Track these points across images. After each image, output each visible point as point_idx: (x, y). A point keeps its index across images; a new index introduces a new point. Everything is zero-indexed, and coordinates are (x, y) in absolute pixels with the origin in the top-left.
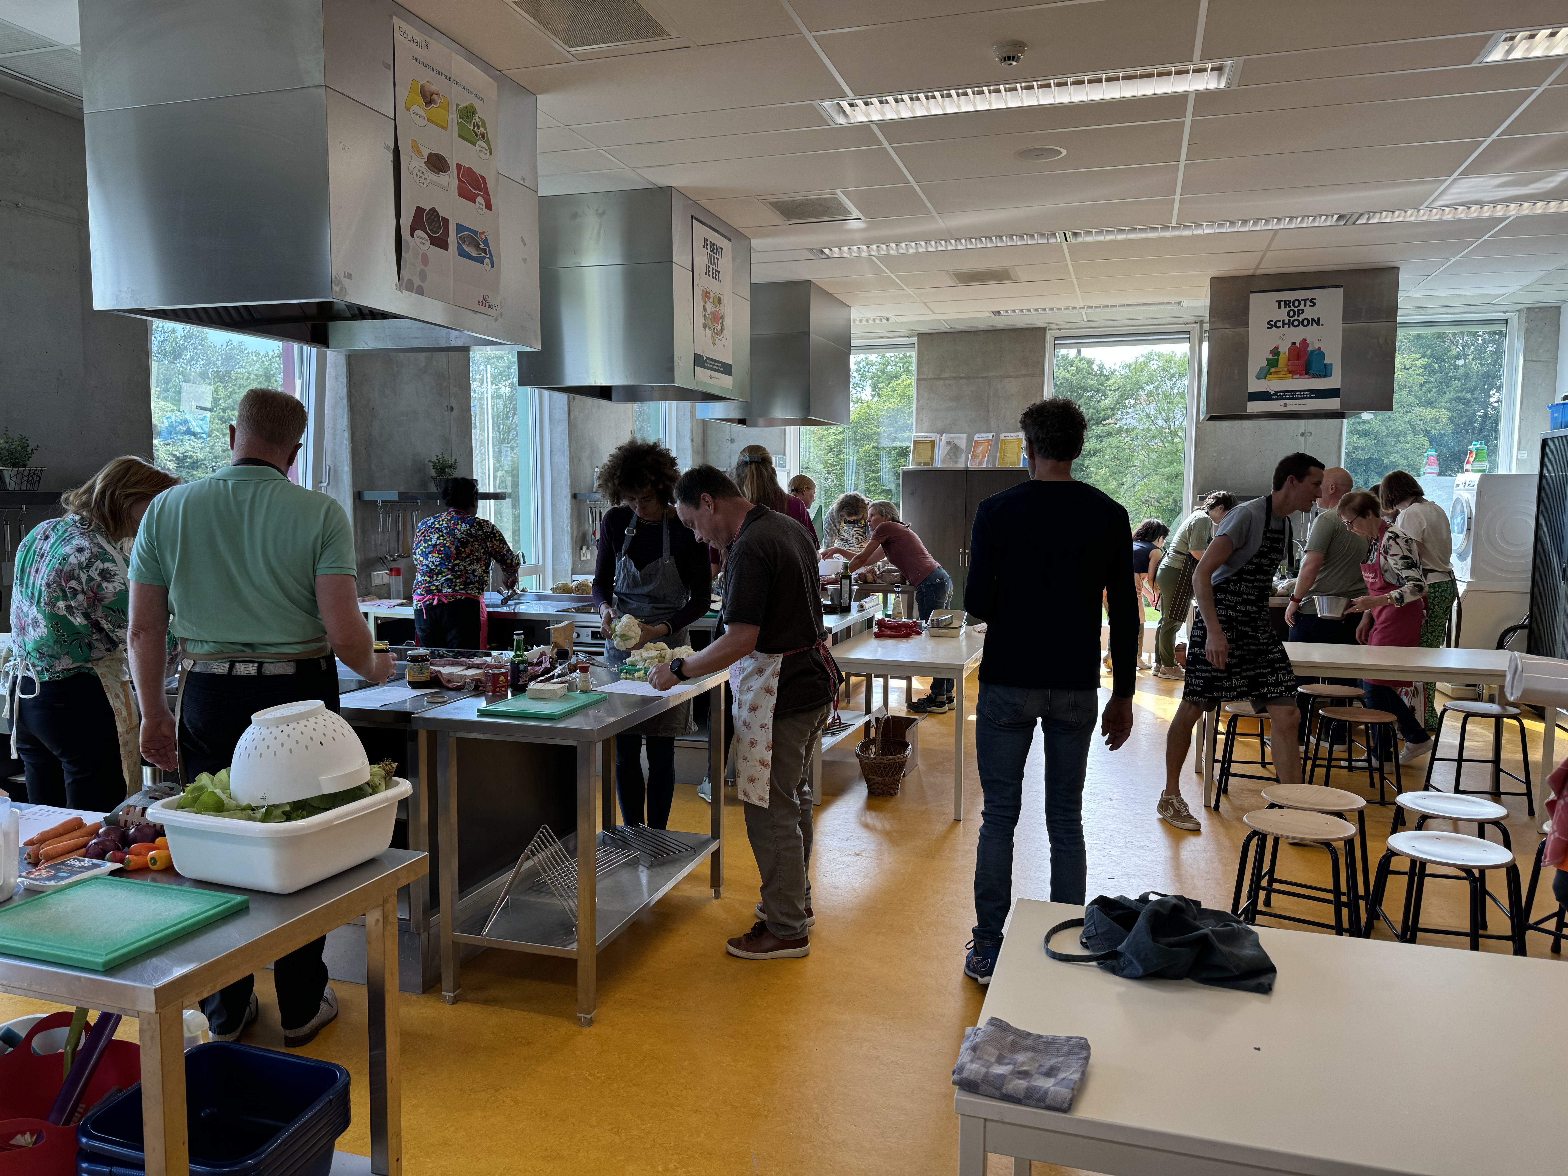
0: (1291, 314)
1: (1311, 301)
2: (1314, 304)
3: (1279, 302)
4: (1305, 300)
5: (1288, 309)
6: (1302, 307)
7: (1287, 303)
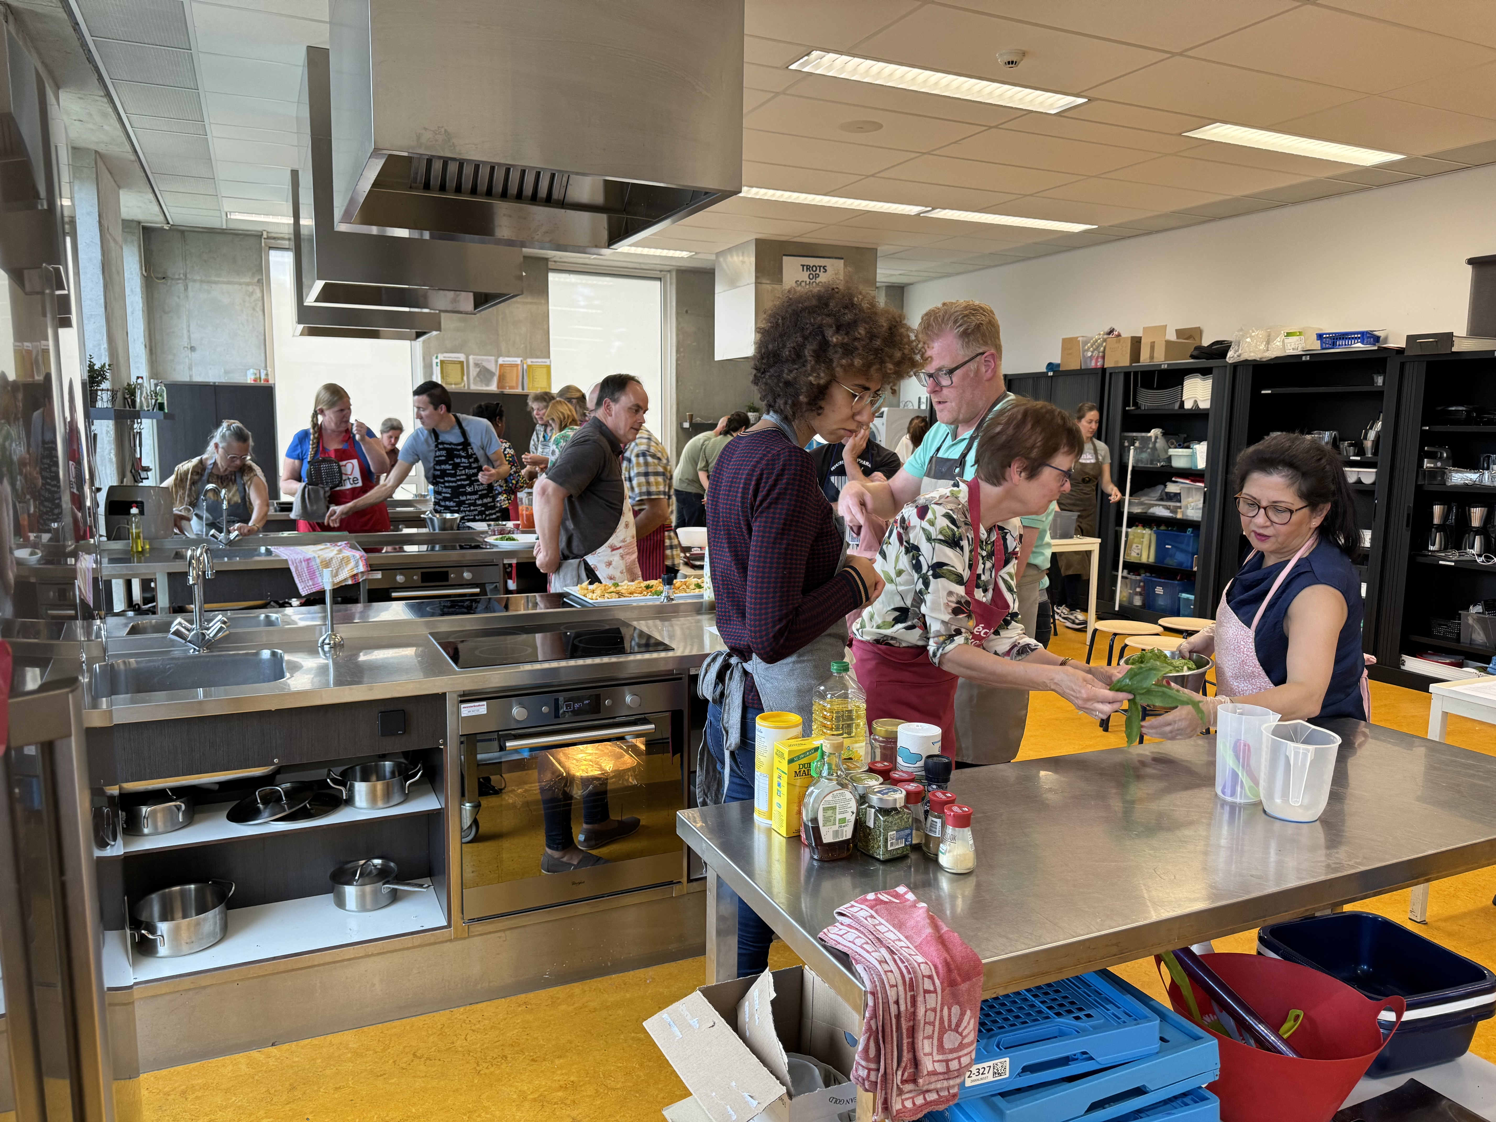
0: (811, 276)
1: (824, 267)
2: (826, 271)
3: (803, 266)
4: (820, 267)
5: (809, 273)
6: (818, 272)
7: (808, 268)
